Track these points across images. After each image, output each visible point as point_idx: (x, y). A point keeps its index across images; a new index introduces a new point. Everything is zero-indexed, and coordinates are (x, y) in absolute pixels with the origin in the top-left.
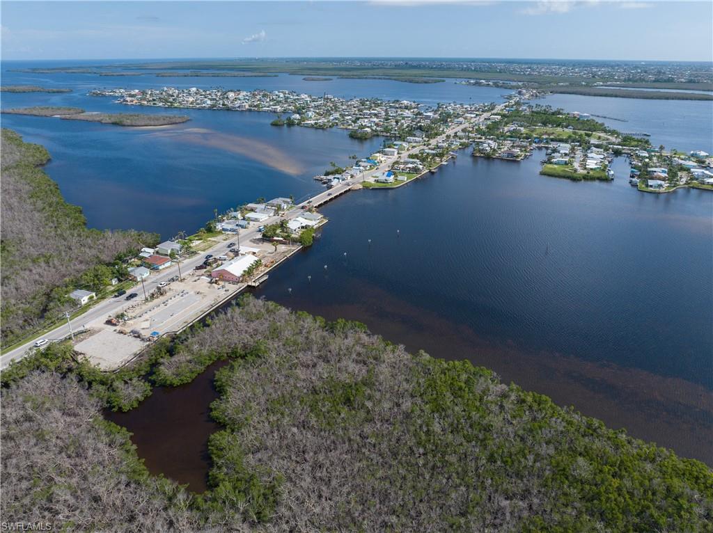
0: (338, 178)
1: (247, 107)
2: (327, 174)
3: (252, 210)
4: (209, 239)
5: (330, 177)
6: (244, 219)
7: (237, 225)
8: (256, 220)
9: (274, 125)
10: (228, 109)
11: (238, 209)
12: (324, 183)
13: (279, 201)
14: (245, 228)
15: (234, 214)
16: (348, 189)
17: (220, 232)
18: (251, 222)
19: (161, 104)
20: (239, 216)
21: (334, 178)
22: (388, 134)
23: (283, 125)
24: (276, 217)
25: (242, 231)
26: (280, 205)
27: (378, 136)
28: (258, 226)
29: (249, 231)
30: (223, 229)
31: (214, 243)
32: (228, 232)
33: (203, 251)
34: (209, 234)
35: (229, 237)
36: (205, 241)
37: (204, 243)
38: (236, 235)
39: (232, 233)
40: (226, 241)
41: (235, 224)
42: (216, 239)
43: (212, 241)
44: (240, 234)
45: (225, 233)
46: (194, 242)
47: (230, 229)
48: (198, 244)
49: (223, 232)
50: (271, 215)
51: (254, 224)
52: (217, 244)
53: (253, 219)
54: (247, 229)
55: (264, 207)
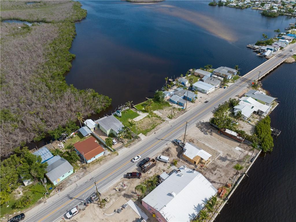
0: (271, 50)
2: (258, 44)
3: (201, 78)
4: (155, 112)
5: (264, 48)
6: (191, 89)
7: (185, 98)
8: (203, 92)
12: (257, 52)
14: (192, 102)
15: (182, 79)
16: (283, 62)
17: (167, 103)
18: (199, 95)
20: (187, 84)
21: (268, 49)
22: (290, 14)
23: (216, 5)
24: (222, 90)
25: (188, 105)
26: (226, 76)
27: (282, 15)
28: (205, 101)
29: (196, 107)
30: (170, 100)
31: (158, 121)
32: (175, 104)
33: (144, 134)
34: (156, 104)
35: (175, 113)
36: (150, 116)
37: (149, 118)
38: (182, 111)
39: (179, 107)
40: (172, 120)
41: (183, 96)
42: (161, 114)
43: (157, 116)
44: (187, 111)
45: (172, 105)
46: (139, 115)
47: (178, 101)
48: (142, 119)
49: (170, 104)
50: (217, 86)
51: (201, 97)
52: (161, 123)
53: (201, 90)
54: (194, 104)
55: (211, 76)
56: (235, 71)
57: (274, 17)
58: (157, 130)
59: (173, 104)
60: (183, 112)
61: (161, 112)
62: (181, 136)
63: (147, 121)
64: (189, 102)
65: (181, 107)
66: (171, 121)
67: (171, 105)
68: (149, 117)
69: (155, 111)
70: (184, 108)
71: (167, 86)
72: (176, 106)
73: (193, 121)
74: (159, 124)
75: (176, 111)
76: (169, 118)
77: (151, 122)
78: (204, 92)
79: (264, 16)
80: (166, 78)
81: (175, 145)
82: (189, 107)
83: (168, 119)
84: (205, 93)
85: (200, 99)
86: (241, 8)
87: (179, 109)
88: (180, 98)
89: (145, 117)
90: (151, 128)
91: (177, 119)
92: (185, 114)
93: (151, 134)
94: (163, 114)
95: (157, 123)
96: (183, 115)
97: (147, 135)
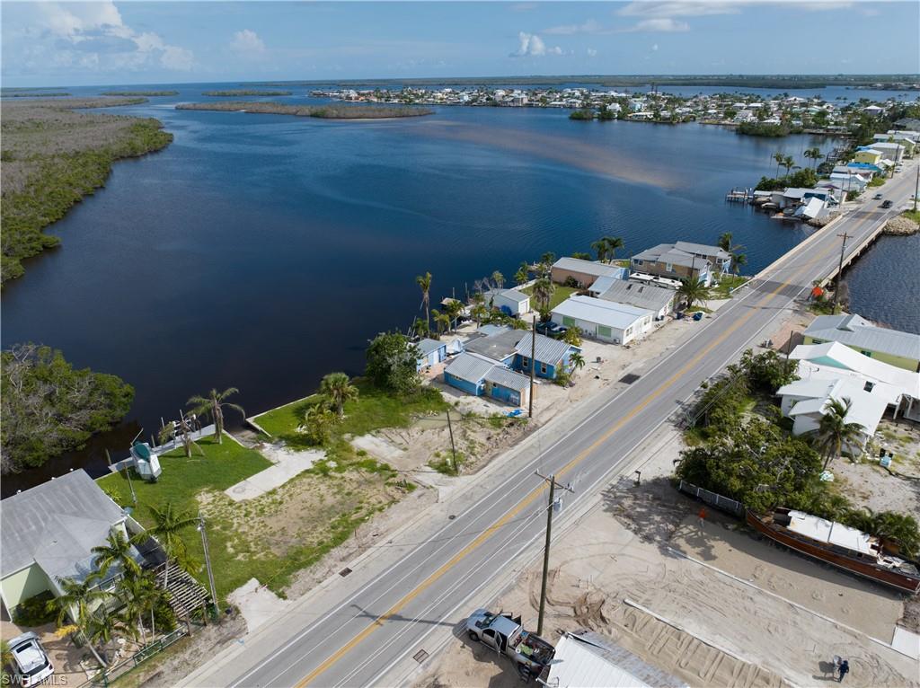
0: (821, 197)
1: (526, 101)
2: (765, 187)
3: (577, 285)
5: (792, 193)
6: (545, 326)
7: (521, 365)
8: (603, 335)
9: (573, 118)
10: (495, 105)
11: (519, 274)
12: (772, 210)
13: (677, 254)
14: (561, 381)
15: (502, 296)
16: (880, 230)
18: (588, 349)
19: (396, 101)
20: (525, 309)
21: (808, 196)
23: (592, 118)
24: (687, 326)
25: (540, 397)
26: (692, 271)
28: (622, 374)
29: (581, 405)
30: (448, 381)
31: (376, 495)
32: (471, 399)
33: (270, 588)
34: (373, 401)
35: (472, 442)
36: (333, 464)
37: (326, 475)
38: (511, 430)
39: (493, 409)
40: (453, 479)
41: (509, 357)
42: (398, 453)
43: (371, 466)
44: (536, 428)
45: (457, 404)
46: (265, 464)
47: (484, 381)
48: (283, 486)
49: (448, 397)
50: (661, 313)
51: (599, 359)
52: (394, 501)
53: (591, 329)
54: (569, 389)
55: (626, 278)
56: (721, 254)
57: (778, 136)
58: (363, 548)
59: (463, 399)
60: (519, 434)
61: (398, 440)
63: (306, 496)
64: (544, 383)
65: (505, 410)
66: (451, 489)
67: (452, 403)
68: (325, 472)
69: (362, 435)
70: (518, 412)
71: (432, 316)
72: (478, 405)
74: (380, 510)
75: (477, 428)
76: (443, 469)
77: (330, 500)
78: (612, 339)
79: (745, 136)
80: (425, 277)
81: (479, 657)
82: (548, 409)
83: (431, 477)
84: (615, 342)
85: (596, 366)
86: (668, 122)
87: (496, 421)
88: (497, 363)
89: (297, 476)
90: (325, 540)
91: (486, 475)
92: (530, 443)
93: (320, 582)
94: (405, 449)
95: (368, 503)
96: (517, 447)
97: (287, 593)
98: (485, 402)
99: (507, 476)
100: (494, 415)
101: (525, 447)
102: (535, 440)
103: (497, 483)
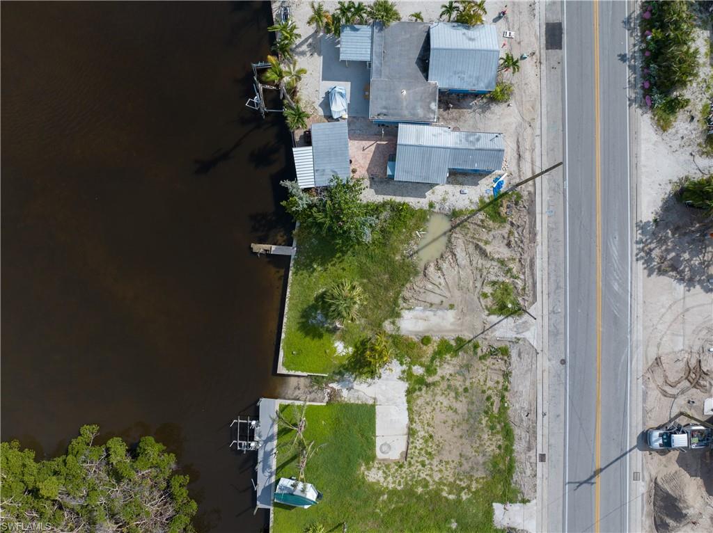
29: (543, 123)
32: (439, 190)
33: (512, 501)
37: (428, 385)
39: (473, 192)
40: (524, 316)
42: (451, 315)
44: (532, 196)
45: (431, 205)
48: (411, 420)
49: (416, 202)
54: (513, 102)
58: (532, 432)
59: (433, 196)
60: (524, 216)
61: (436, 299)
62: (645, 383)
65: (486, 188)
66: (535, 331)
67: (426, 207)
68: (421, 381)
69: (397, 315)
70: (499, 183)
72: (454, 196)
73: (615, 251)
74: (506, 389)
76: (504, 309)
83: (506, 327)
87: (489, 210)
89: (408, 402)
90: (499, 443)
91: (545, 297)
92: (545, 226)
93: (535, 475)
94: (452, 307)
95: (489, 388)
96: (539, 238)
97: (526, 497)
98: (458, 188)
99: (562, 284)
100: (481, 200)
101: (545, 233)
102: (545, 217)
103: (562, 299)
